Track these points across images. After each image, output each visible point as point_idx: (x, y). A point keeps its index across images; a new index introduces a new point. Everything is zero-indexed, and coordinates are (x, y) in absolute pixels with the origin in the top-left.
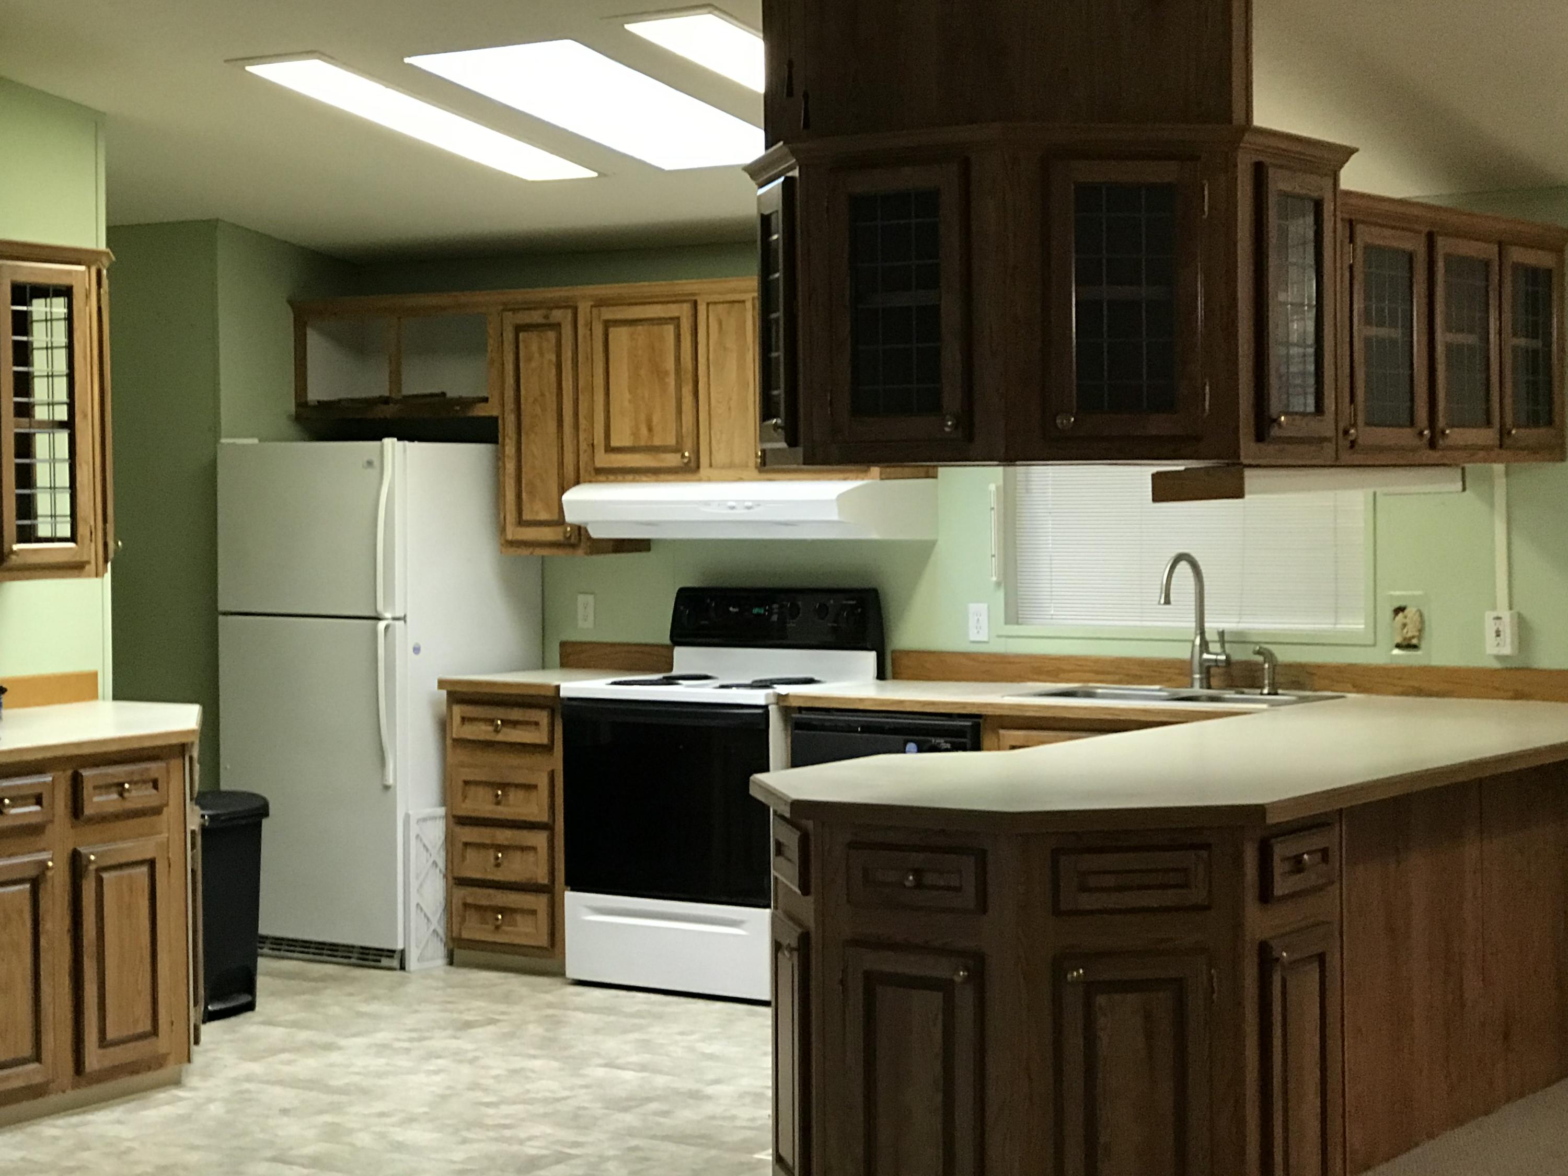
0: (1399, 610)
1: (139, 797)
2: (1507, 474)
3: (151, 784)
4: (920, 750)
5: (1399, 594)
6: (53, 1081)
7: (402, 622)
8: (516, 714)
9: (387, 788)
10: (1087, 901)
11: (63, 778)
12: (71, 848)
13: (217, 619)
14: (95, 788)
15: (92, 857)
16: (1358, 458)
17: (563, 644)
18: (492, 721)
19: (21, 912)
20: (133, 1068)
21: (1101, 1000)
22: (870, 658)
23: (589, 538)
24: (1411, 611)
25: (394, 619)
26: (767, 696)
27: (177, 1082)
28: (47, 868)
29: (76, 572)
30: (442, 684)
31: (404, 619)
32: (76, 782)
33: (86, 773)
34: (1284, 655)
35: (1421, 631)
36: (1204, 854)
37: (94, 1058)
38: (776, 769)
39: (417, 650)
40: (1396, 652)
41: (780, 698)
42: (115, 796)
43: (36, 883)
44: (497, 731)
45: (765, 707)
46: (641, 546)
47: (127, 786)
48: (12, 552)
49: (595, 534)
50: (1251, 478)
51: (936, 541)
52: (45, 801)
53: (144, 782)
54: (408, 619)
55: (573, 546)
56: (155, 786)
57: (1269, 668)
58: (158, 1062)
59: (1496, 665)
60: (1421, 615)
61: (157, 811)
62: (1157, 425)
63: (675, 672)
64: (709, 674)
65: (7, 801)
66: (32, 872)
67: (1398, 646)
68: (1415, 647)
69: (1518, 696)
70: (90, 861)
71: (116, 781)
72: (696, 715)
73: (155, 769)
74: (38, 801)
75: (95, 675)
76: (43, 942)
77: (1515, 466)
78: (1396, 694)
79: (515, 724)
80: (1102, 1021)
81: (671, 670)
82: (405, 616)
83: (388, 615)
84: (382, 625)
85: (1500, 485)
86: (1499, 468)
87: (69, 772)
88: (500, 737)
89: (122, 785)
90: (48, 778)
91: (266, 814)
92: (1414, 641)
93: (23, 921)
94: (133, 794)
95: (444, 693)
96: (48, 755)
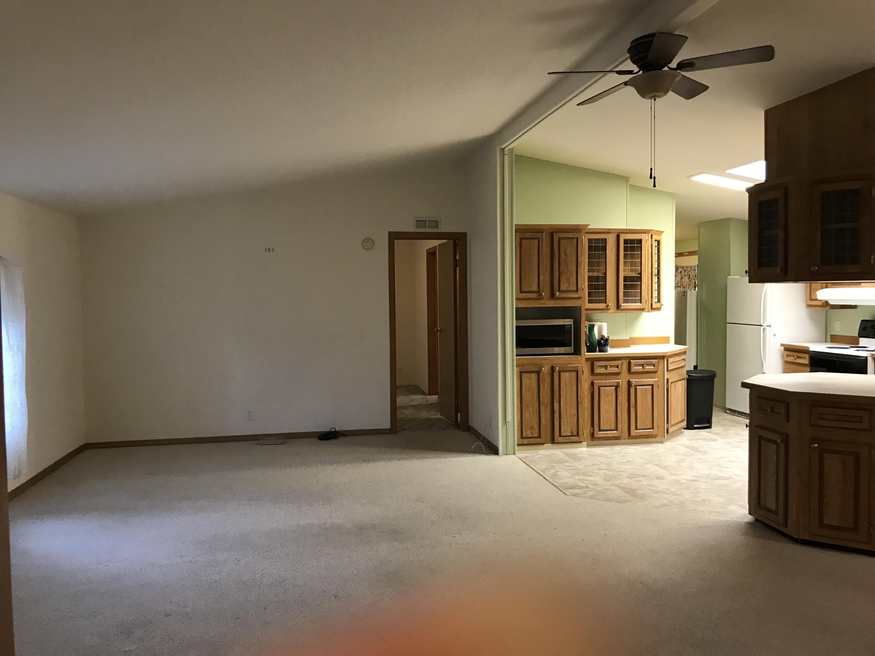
1: (648, 368)
3: (653, 365)
6: (621, 436)
7: (769, 327)
8: (800, 355)
10: (821, 423)
11: (626, 363)
12: (628, 380)
13: (726, 325)
14: (635, 365)
15: (633, 382)
17: (831, 336)
18: (794, 356)
19: (612, 394)
20: (647, 437)
21: (826, 455)
25: (767, 326)
26: (869, 354)
27: (662, 442)
28: (620, 384)
30: (782, 345)
31: (770, 326)
32: (629, 363)
33: (631, 361)
36: (868, 412)
37: (634, 432)
39: (775, 335)
42: (642, 368)
43: (617, 387)
44: (795, 359)
45: (867, 357)
46: (855, 307)
47: (645, 365)
48: (621, 306)
49: (831, 303)
52: (619, 367)
53: (650, 365)
54: (771, 326)
55: (826, 306)
58: (655, 436)
61: (655, 372)
63: (859, 345)
64: (866, 346)
65: (608, 366)
66: (616, 384)
70: (632, 383)
71: (642, 364)
72: (846, 359)
73: (653, 361)
74: (618, 367)
75: (669, 338)
76: (618, 402)
79: (800, 358)
80: (826, 462)
82: (770, 325)
83: (765, 325)
84: (762, 328)
87: (628, 361)
88: (796, 361)
89: (643, 365)
90: (620, 362)
91: (716, 377)
93: (613, 396)
94: (646, 367)
95: (783, 348)
96: (621, 356)
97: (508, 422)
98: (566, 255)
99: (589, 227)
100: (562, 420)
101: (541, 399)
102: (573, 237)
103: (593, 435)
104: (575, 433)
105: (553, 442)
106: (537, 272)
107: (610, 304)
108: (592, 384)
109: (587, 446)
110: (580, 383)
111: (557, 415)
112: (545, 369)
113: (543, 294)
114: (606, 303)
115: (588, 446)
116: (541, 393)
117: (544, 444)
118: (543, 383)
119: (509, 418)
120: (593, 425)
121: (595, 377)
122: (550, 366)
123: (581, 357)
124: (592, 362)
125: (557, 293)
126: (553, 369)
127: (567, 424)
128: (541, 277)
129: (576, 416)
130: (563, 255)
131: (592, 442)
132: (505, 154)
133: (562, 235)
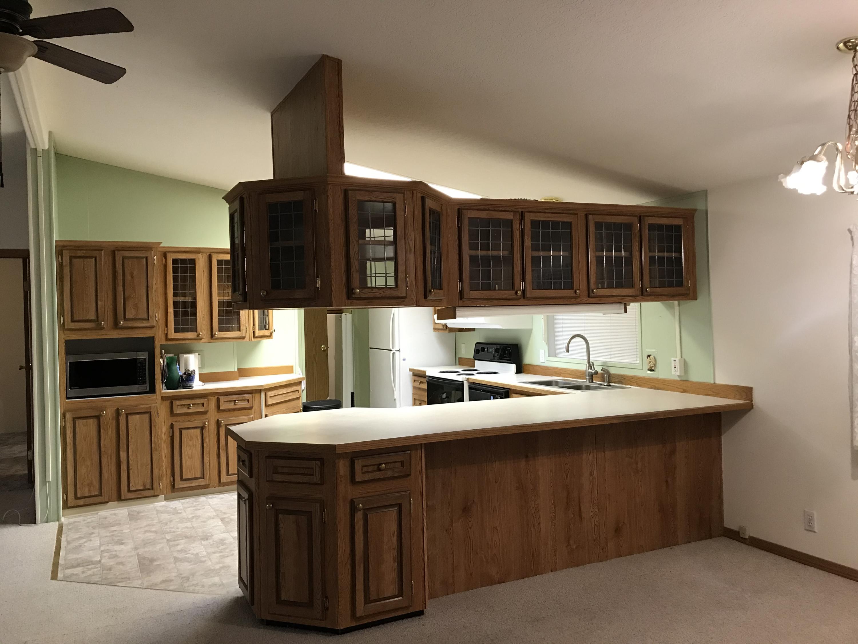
0: (649, 356)
1: (240, 404)
2: (679, 305)
3: (247, 401)
4: (494, 399)
5: (648, 351)
6: (209, 485)
8: (421, 380)
9: (395, 399)
11: (213, 399)
12: (217, 419)
13: (369, 350)
14: (225, 402)
15: (223, 422)
17: (459, 358)
19: (197, 437)
21: (281, 516)
22: (513, 367)
23: (449, 328)
24: (652, 357)
25: (396, 351)
26: (462, 378)
28: (207, 424)
29: (269, 338)
30: (410, 370)
31: (399, 351)
32: (218, 400)
33: (220, 397)
34: (613, 371)
35: (655, 365)
37: (225, 479)
38: (466, 401)
39: (404, 360)
40: (649, 372)
41: (468, 379)
42: (233, 404)
43: (202, 428)
45: (463, 382)
46: (473, 330)
47: (237, 401)
48: (215, 334)
51: (531, 330)
52: (206, 405)
53: (244, 400)
54: (401, 351)
55: (445, 330)
56: (248, 402)
57: (606, 376)
59: (678, 379)
60: (655, 358)
61: (251, 408)
64: (479, 369)
65: (191, 405)
66: (201, 425)
67: (648, 370)
68: (653, 370)
69: (684, 391)
70: (222, 423)
71: (234, 400)
73: (247, 396)
74: (203, 405)
75: (292, 366)
76: (205, 445)
77: (681, 302)
78: (649, 388)
79: (422, 383)
80: (281, 525)
81: (474, 367)
82: (399, 349)
83: (394, 349)
84: (392, 352)
85: (677, 308)
86: (676, 303)
87: (216, 397)
90: (207, 399)
92: (653, 368)
93: (198, 440)
94: (239, 403)
95: (412, 373)
96: (205, 392)
97: (49, 482)
98: (132, 277)
99: (161, 245)
100: (131, 471)
101: (102, 449)
102: (141, 255)
103: (173, 486)
104: (148, 486)
105: (119, 498)
106: (94, 296)
107: (201, 333)
108: (172, 426)
109: (165, 500)
110: (155, 426)
111: (124, 467)
112: (108, 414)
113: (103, 323)
114: (197, 332)
115: (166, 499)
116: (102, 442)
117: (107, 502)
118: (104, 429)
119: (50, 477)
120: (173, 475)
121: (175, 419)
122: (117, 408)
123: (156, 396)
124: (171, 400)
125: (122, 322)
126: (118, 412)
127: (138, 475)
128: (100, 303)
129: (150, 466)
130: (128, 278)
131: (173, 494)
132: (39, 156)
133: (127, 254)
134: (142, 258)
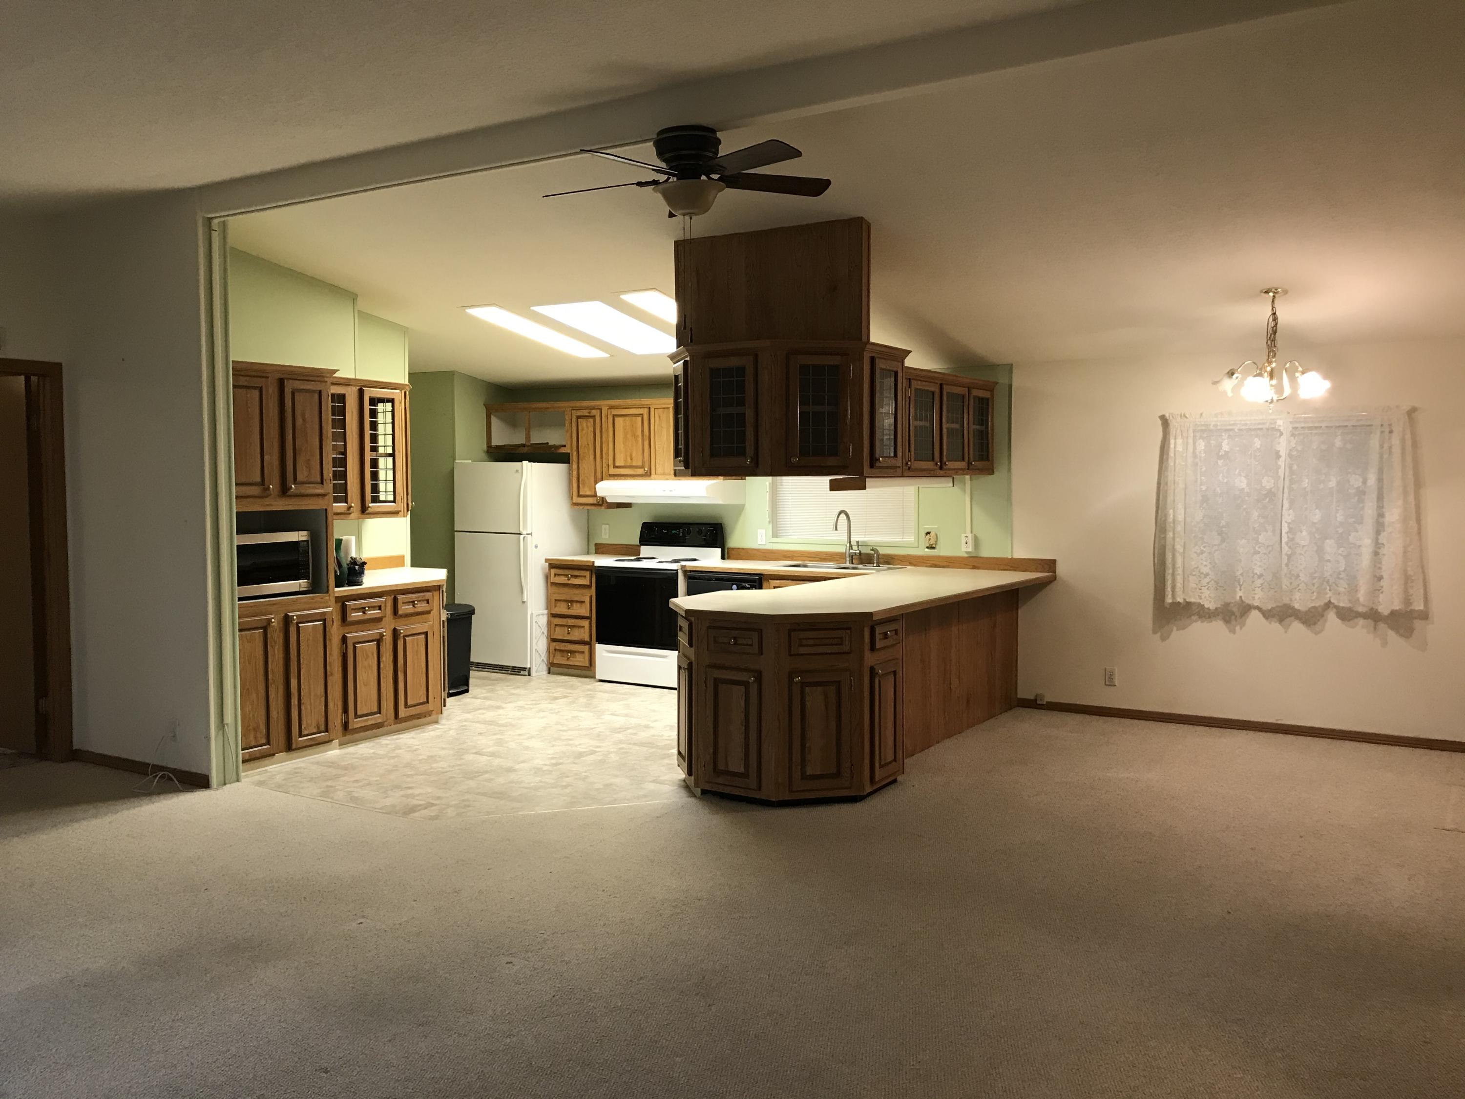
0: (928, 533)
1: (421, 607)
2: (971, 479)
3: (426, 602)
4: (738, 589)
5: (928, 527)
6: (386, 722)
7: (530, 536)
8: (576, 573)
9: (524, 602)
10: (803, 650)
11: (390, 600)
12: (393, 627)
13: (454, 535)
14: (403, 603)
15: (402, 631)
16: (911, 474)
17: (596, 544)
18: (566, 576)
19: (372, 654)
20: (418, 716)
21: (807, 689)
22: (718, 551)
23: (607, 502)
24: (932, 534)
25: (527, 534)
26: (678, 566)
27: (436, 722)
28: (384, 636)
29: (395, 515)
30: (546, 560)
31: (531, 534)
32: (395, 600)
33: (399, 597)
34: (882, 551)
35: (936, 542)
36: (848, 631)
37: (403, 712)
38: (681, 597)
39: (536, 547)
40: (927, 550)
41: (683, 567)
42: (411, 606)
43: (379, 641)
44: (569, 580)
45: (677, 570)
46: (628, 505)
47: (416, 602)
48: (369, 507)
49: (609, 500)
50: (869, 481)
51: (744, 505)
52: (383, 608)
53: (423, 600)
54: (533, 534)
55: (601, 505)
56: (428, 602)
57: (876, 556)
58: (429, 713)
59: (966, 555)
60: (936, 535)
61: (429, 612)
62: (831, 461)
63: (641, 556)
64: (655, 557)
65: (367, 608)
66: (378, 637)
67: (927, 548)
68: (934, 548)
69: (974, 567)
70: (401, 633)
71: (411, 600)
72: (650, 574)
73: (428, 595)
74: (380, 608)
75: (404, 556)
76: (382, 666)
77: (974, 477)
78: (926, 566)
79: (576, 577)
80: (808, 698)
81: (639, 555)
82: (532, 532)
83: (524, 532)
84: (522, 537)
85: (968, 482)
86: (968, 477)
87: (393, 596)
88: (570, 582)
89: (414, 602)
90: (383, 599)
91: (474, 613)
92: (934, 546)
93: (374, 657)
94: (418, 605)
95: (547, 564)
96: (384, 590)
97: (227, 724)
98: (304, 420)
99: (336, 375)
100: (303, 707)
101: (270, 676)
102: (314, 388)
103: (346, 726)
104: (323, 728)
105: (289, 747)
107: (353, 505)
108: (344, 639)
109: (339, 745)
110: (330, 640)
111: (294, 701)
112: (276, 622)
113: (271, 486)
114: (346, 502)
115: (341, 744)
116: (270, 666)
117: (274, 755)
118: (272, 646)
119: (229, 718)
120: (345, 710)
121: (347, 629)
122: (283, 615)
123: (329, 596)
124: (342, 601)
125: (293, 486)
126: (287, 620)
127: (311, 712)
128: (266, 458)
129: (323, 699)
130: (299, 422)
131: (344, 738)
132: (213, 230)
133: (298, 385)
134: (313, 391)
